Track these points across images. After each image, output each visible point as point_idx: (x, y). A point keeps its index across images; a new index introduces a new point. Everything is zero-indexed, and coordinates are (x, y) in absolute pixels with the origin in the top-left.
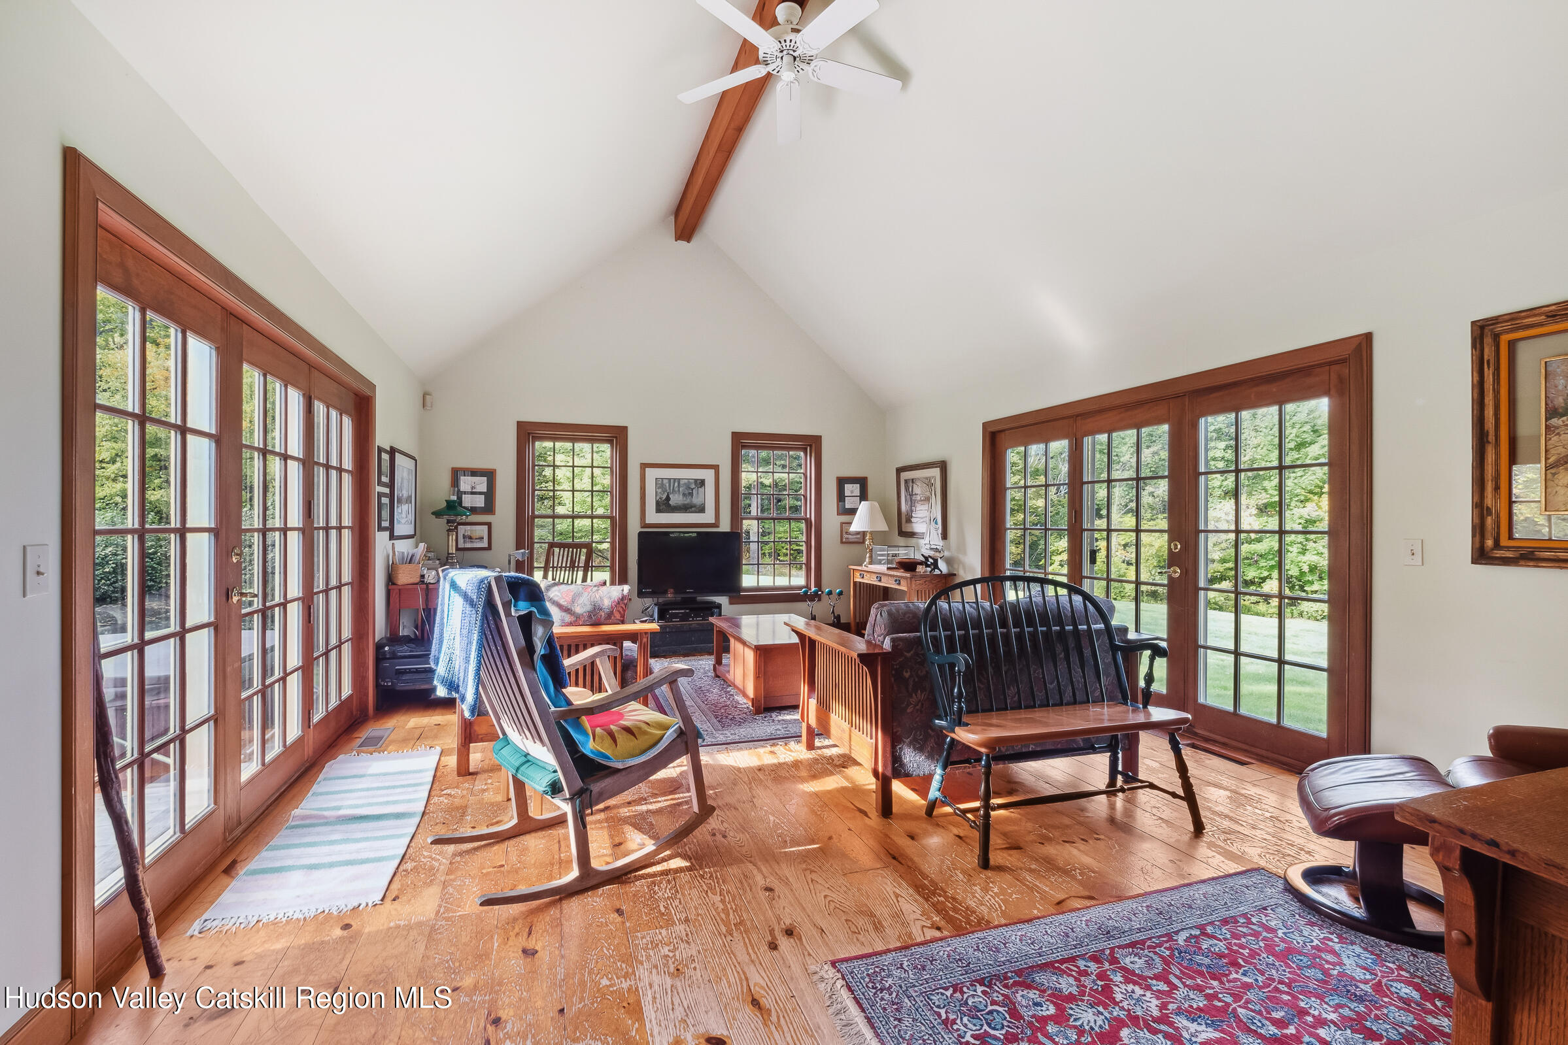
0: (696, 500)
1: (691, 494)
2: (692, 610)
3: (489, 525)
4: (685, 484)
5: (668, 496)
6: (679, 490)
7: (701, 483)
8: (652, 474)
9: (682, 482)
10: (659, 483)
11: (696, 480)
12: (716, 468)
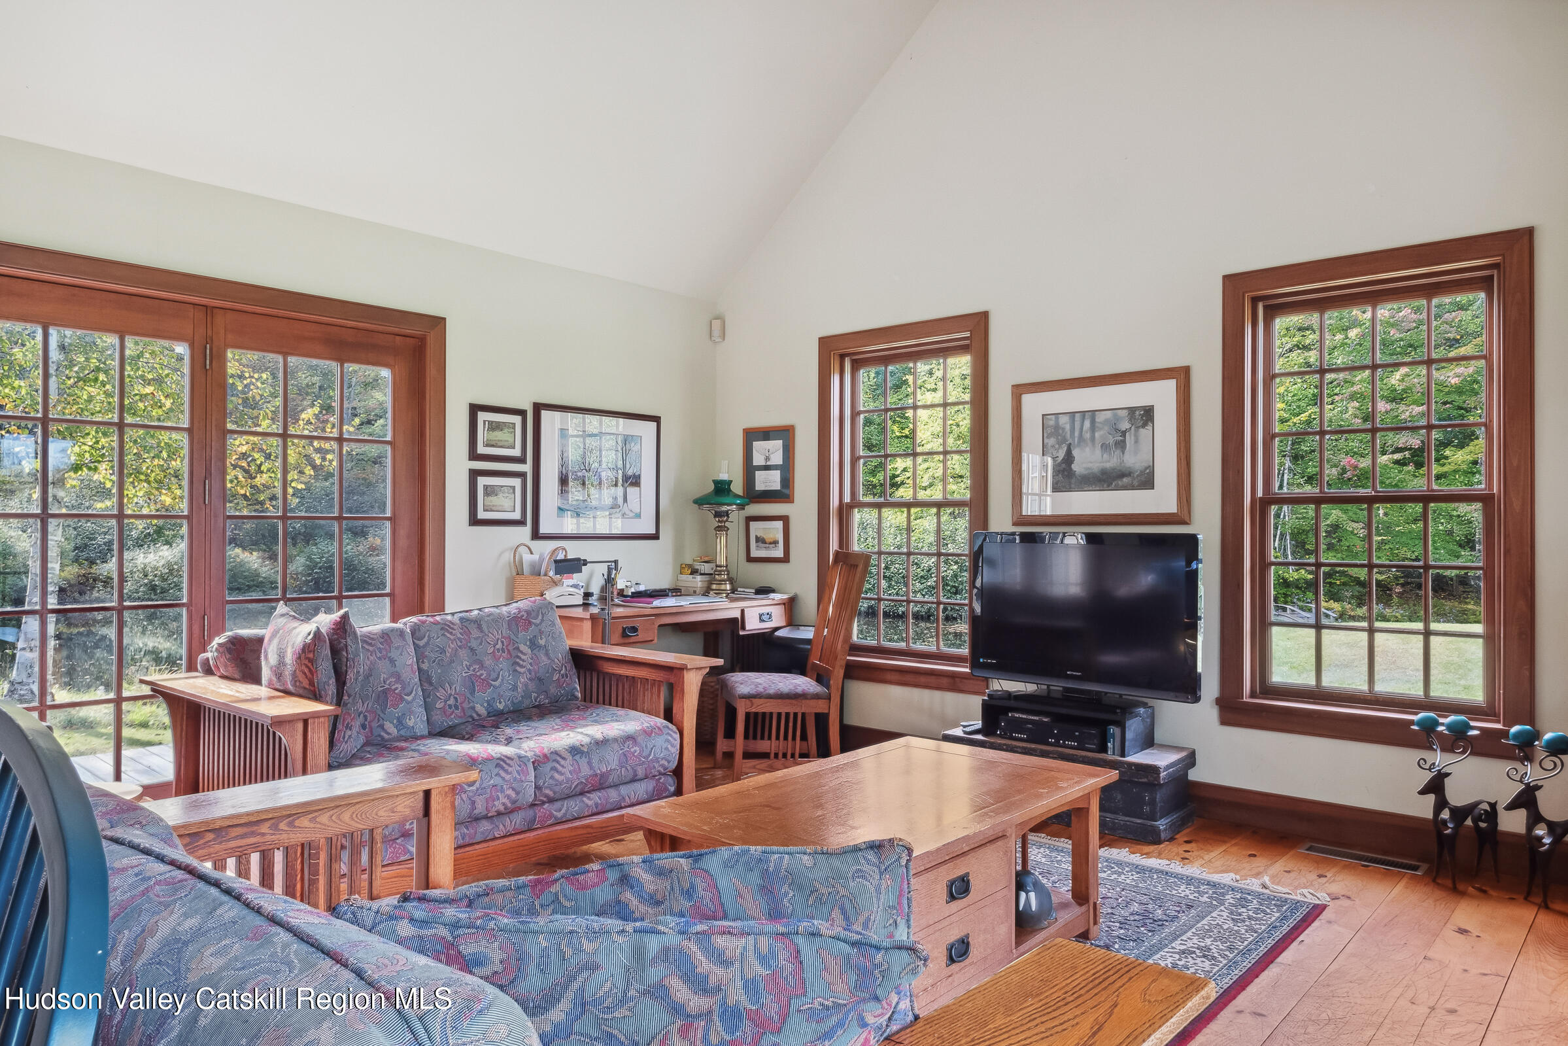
0: (1133, 460)
1: (1121, 445)
2: (1058, 718)
3: (785, 519)
4: (1106, 421)
5: (1069, 453)
6: (1093, 439)
7: (1146, 415)
8: (1035, 406)
9: (1100, 418)
10: (1051, 427)
11: (1132, 410)
12: (1182, 376)
